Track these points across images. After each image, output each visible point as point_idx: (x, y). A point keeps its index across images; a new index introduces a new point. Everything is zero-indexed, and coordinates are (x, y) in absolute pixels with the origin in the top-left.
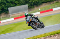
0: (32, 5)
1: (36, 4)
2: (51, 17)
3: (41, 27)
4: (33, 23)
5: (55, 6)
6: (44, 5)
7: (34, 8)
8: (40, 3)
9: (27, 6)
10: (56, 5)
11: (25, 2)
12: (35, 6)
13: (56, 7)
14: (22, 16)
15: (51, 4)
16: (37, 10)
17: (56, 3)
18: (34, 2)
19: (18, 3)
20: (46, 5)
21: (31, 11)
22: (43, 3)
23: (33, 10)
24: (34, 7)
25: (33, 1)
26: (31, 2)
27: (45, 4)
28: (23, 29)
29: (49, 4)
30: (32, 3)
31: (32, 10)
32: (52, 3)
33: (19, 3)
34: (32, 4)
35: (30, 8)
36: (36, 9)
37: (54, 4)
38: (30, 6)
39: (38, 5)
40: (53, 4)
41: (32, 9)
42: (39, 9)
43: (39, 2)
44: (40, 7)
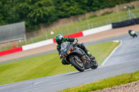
0: (34, 24)
1: (45, 20)
3: (91, 67)
4: (76, 57)
5: (89, 25)
6: (63, 23)
8: (54, 18)
9: (24, 26)
10: (90, 22)
11: (18, 15)
12: (41, 25)
13: (91, 28)
14: (12, 48)
15: (79, 21)
16: (46, 35)
17: (91, 17)
18: (40, 16)
19: (2, 17)
20: (66, 22)
21: (32, 36)
22: (61, 17)
24: (39, 28)
25: (38, 15)
26: (32, 16)
27: (65, 20)
28: (14, 79)
29: (74, 21)
30: (34, 17)
31: (35, 34)
32: (80, 18)
33: (4, 19)
34: (36, 20)
35: (31, 29)
36: (43, 31)
37: (84, 21)
38: (30, 26)
39: (49, 22)
40: (84, 19)
41: (35, 32)
42: (52, 33)
43: (50, 16)
44: (53, 28)
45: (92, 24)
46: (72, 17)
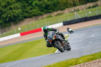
0: (6, 22)
1: (14, 19)
2: (39, 41)
3: (67, 50)
5: (46, 23)
6: (28, 22)
7: (10, 27)
8: (21, 18)
10: (47, 21)
12: (12, 23)
15: (39, 20)
16: (15, 30)
18: (11, 17)
20: (30, 21)
22: (26, 17)
23: (9, 30)
24: (10, 25)
25: (9, 15)
27: (29, 19)
30: (6, 17)
32: (40, 18)
34: (7, 20)
36: (13, 28)
38: (3, 24)
39: (17, 21)
40: (43, 19)
42: (19, 29)
43: (18, 16)
44: (20, 25)
45: (48, 22)
46: (34, 17)
